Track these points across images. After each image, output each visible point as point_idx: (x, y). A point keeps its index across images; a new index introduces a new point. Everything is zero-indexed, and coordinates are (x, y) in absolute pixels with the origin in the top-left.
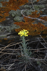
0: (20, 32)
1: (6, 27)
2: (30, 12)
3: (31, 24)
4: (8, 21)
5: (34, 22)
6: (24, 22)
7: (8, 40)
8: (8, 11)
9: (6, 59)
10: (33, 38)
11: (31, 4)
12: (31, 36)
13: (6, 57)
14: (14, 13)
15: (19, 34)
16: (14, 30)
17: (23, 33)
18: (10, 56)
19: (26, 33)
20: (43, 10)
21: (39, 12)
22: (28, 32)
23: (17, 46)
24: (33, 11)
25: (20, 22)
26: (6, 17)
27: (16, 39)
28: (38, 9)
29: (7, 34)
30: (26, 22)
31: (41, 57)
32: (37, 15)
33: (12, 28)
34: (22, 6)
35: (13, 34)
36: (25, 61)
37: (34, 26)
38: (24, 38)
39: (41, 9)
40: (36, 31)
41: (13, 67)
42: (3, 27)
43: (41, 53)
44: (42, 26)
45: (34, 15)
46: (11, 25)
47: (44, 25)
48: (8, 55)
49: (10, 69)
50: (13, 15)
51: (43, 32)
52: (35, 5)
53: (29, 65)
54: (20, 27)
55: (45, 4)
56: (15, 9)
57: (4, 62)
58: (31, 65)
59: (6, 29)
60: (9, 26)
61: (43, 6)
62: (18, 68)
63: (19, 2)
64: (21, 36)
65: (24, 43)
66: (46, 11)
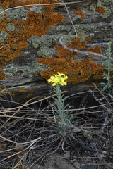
0: (52, 77)
1: (23, 69)
2: (68, 39)
3: (69, 61)
4: (27, 56)
5: (76, 56)
6: (57, 57)
7: (27, 93)
8: (25, 37)
9: (25, 128)
10: (74, 87)
11: (69, 24)
12: (71, 84)
13: (24, 125)
14: (36, 40)
15: (49, 81)
16: (39, 74)
17: (57, 79)
18: (31, 124)
19: (63, 80)
20: (93, 34)
21: (84, 39)
22: (66, 77)
23: (45, 104)
24: (73, 37)
25: (49, 59)
26: (22, 49)
27: (42, 90)
28: (83, 33)
29: (25, 82)
30: (61, 59)
31: (91, 122)
32: (82, 43)
33: (34, 71)
34: (53, 27)
35: (35, 82)
36: (60, 132)
37: (76, 66)
38: (58, 88)
39: (88, 31)
40: (80, 74)
41: (38, 143)
42: (16, 69)
43: (90, 115)
44: (92, 65)
45: (75, 43)
46: (33, 65)
47: (96, 63)
48: (27, 121)
49: (32, 148)
50: (36, 46)
51: (93, 75)
52: (78, 26)
53: (68, 138)
54: (49, 68)
55: (95, 22)
56: (39, 33)
57: (21, 135)
58: (72, 139)
59: (22, 72)
60: (27, 67)
61: (93, 26)
62: (48, 145)
63: (47, 21)
64: (54, 85)
65: (59, 98)
66: (99, 36)
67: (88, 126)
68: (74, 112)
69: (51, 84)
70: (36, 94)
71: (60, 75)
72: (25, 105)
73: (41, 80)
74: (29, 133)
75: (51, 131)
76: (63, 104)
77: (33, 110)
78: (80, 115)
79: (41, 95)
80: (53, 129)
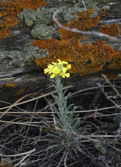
0: (50, 66)
1: (12, 54)
2: (73, 14)
3: (75, 44)
4: (16, 37)
5: (85, 38)
6: (59, 39)
7: (18, 87)
8: (15, 11)
9: (14, 137)
10: (83, 80)
12: (79, 76)
13: (13, 132)
14: (30, 15)
15: (46, 71)
16: (33, 62)
17: (56, 68)
18: (23, 131)
19: (65, 70)
20: (108, 7)
21: (96, 14)
22: (69, 67)
23: (42, 103)
24: (80, 10)
25: (47, 41)
26: (10, 28)
27: (39, 85)
29: (15, 72)
30: (63, 41)
31: (105, 129)
32: (93, 19)
33: (27, 57)
35: (29, 73)
36: (63, 143)
37: (85, 51)
38: (59, 81)
39: (101, 3)
40: (90, 62)
41: (32, 158)
42: (2, 55)
44: (107, 50)
45: (83, 21)
46: (25, 49)
47: (112, 47)
48: (18, 127)
49: (23, 164)
50: (29, 23)
51: (108, 64)
53: (73, 151)
54: (47, 53)
56: (34, 5)
58: (79, 153)
59: (10, 59)
60: (18, 52)
62: (46, 161)
64: (52, 77)
66: (117, 10)
67: (102, 134)
70: (29, 89)
71: (61, 63)
72: (15, 105)
73: (36, 69)
74: (20, 144)
75: (51, 141)
77: (26, 112)
80: (52, 138)
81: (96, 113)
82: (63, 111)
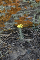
1: (10, 23)
2: (22, 15)
3: (23, 21)
4: (11, 20)
5: (25, 20)
6: (20, 20)
7: (11, 30)
8: (11, 14)
9: (11, 40)
10: (24, 28)
11: (23, 10)
14: (14, 15)
16: (15, 25)
21: (27, 15)
22: (22, 25)
24: (24, 14)
25: (17, 21)
26: (10, 18)
27: (16, 29)
28: (27, 13)
29: (11, 27)
33: (13, 24)
34: (18, 11)
36: (21, 41)
37: (25, 22)
38: (20, 29)
39: (28, 13)
40: (26, 25)
41: (15, 44)
42: (8, 24)
43: (29, 36)
44: (29, 22)
46: (13, 22)
47: (30, 21)
48: (12, 38)
49: (13, 46)
50: (14, 17)
51: (30, 25)
52: (25, 11)
54: (17, 23)
55: (30, 10)
56: (14, 13)
57: (10, 42)
58: (24, 43)
61: (29, 11)
62: (18, 45)
63: (17, 10)
65: (20, 31)
66: (31, 14)
67: (29, 39)
68: (25, 35)
69: (18, 27)
70: (14, 30)
71: (21, 25)
72: (11, 34)
73: (15, 26)
74: (12, 42)
75: (18, 41)
76: (21, 33)
77: (13, 35)
78: (26, 36)
79: (15, 31)
80: (19, 40)
81: (27, 35)
82: (21, 35)
